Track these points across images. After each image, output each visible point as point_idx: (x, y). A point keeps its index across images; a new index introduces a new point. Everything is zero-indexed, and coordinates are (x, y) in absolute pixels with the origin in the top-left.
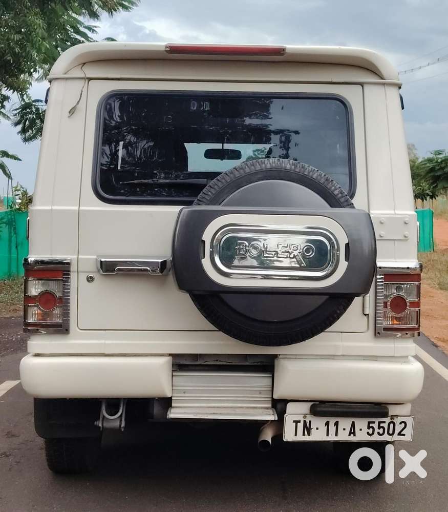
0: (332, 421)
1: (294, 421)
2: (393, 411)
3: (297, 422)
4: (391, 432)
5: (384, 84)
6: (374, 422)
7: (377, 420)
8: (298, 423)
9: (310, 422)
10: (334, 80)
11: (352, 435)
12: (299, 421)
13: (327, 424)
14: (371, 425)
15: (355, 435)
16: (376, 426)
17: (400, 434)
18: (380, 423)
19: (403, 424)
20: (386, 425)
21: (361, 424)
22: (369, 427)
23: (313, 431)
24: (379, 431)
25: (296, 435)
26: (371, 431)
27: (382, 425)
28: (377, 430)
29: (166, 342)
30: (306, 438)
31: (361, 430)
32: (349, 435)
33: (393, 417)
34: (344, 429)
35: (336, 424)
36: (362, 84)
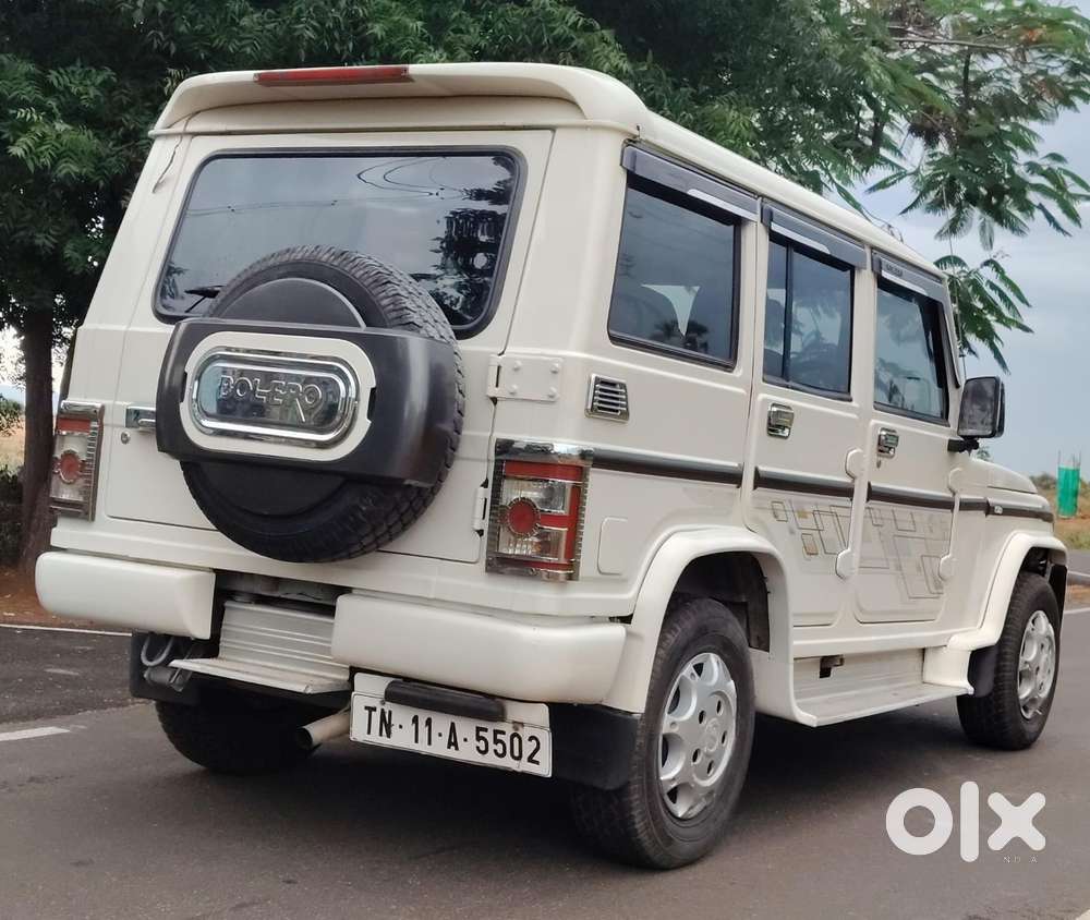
0: (423, 716)
1: (366, 708)
2: (515, 712)
3: (371, 709)
4: (516, 754)
5: (586, 127)
6: (486, 730)
7: (491, 727)
8: (373, 713)
9: (390, 713)
10: (509, 122)
11: (453, 747)
12: (374, 709)
13: (415, 720)
14: (481, 734)
15: (457, 749)
16: (489, 736)
17: (530, 759)
18: (496, 732)
19: (534, 741)
20: (506, 739)
21: (466, 728)
22: (479, 738)
23: (394, 729)
24: (495, 747)
25: (369, 732)
26: (482, 745)
27: (499, 737)
28: (492, 746)
29: (203, 548)
30: (384, 741)
31: (465, 740)
32: (449, 748)
33: (518, 724)
34: (440, 735)
35: (429, 722)
36: (552, 129)
